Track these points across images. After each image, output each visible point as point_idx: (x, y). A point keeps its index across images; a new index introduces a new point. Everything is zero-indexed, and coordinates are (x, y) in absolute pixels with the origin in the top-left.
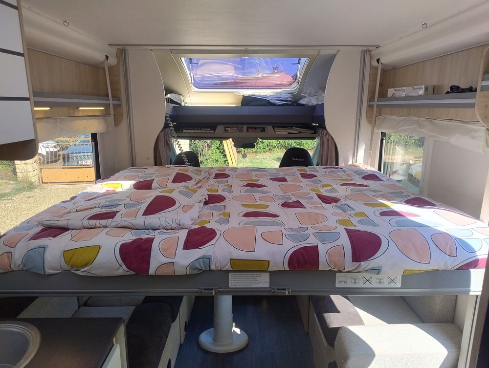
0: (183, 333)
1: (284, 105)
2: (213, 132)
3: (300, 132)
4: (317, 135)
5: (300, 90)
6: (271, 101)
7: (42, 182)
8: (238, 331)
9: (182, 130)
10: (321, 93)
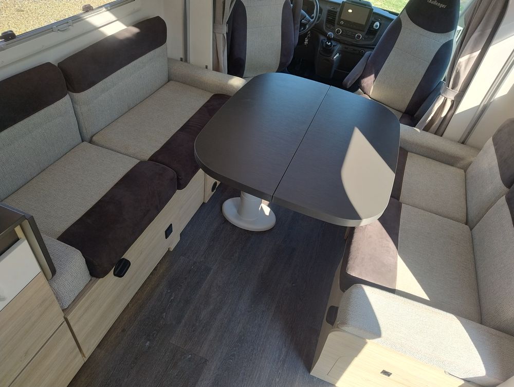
8: (267, 210)
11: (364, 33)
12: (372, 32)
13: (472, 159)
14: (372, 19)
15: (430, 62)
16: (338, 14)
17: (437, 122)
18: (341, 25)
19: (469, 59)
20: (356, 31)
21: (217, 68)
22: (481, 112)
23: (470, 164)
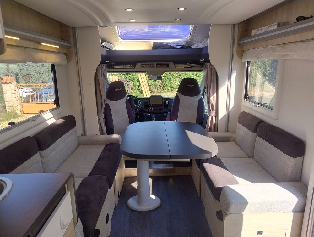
0: (117, 199)
1: (181, 48)
2: (134, 67)
3: (192, 67)
4: (204, 68)
5: (192, 39)
6: (172, 46)
7: (23, 113)
8: (153, 197)
9: (113, 67)
10: (206, 40)
11: (163, 107)
12: (166, 106)
13: (235, 136)
14: (164, 101)
15: (197, 107)
16: (149, 103)
17: (213, 127)
18: (152, 106)
19: (213, 97)
20: (159, 107)
21: (102, 133)
22: (228, 116)
23: (235, 138)
